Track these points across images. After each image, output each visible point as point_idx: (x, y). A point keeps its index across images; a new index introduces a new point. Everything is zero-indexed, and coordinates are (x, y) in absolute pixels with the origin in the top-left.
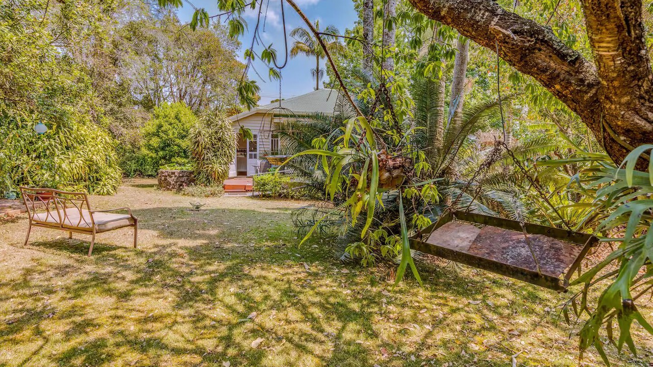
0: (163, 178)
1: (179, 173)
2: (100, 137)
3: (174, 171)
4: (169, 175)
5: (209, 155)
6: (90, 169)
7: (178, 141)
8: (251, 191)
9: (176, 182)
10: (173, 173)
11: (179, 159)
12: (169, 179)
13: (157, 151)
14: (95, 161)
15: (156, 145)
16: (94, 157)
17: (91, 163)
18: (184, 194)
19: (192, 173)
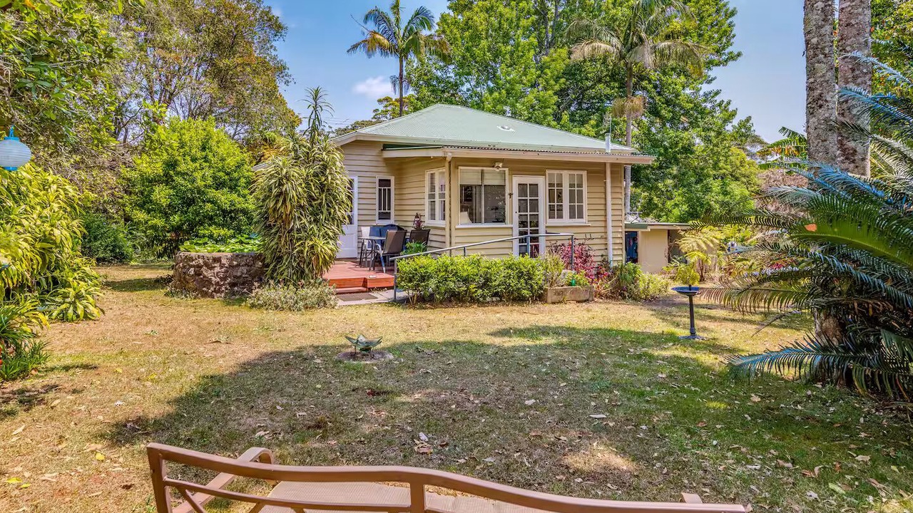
0: (192, 271)
1: (231, 260)
2: (54, 187)
3: (216, 255)
4: (206, 264)
5: (304, 220)
6: (44, 260)
7: (212, 193)
8: (389, 288)
9: (224, 279)
10: (217, 260)
11: (216, 231)
12: (208, 273)
13: (166, 215)
14: (58, 241)
15: (164, 202)
16: (57, 232)
17: (47, 245)
18: (253, 306)
19: (258, 257)
